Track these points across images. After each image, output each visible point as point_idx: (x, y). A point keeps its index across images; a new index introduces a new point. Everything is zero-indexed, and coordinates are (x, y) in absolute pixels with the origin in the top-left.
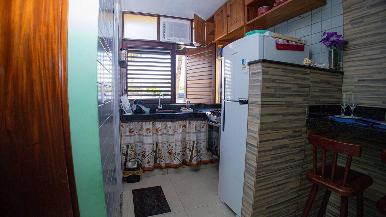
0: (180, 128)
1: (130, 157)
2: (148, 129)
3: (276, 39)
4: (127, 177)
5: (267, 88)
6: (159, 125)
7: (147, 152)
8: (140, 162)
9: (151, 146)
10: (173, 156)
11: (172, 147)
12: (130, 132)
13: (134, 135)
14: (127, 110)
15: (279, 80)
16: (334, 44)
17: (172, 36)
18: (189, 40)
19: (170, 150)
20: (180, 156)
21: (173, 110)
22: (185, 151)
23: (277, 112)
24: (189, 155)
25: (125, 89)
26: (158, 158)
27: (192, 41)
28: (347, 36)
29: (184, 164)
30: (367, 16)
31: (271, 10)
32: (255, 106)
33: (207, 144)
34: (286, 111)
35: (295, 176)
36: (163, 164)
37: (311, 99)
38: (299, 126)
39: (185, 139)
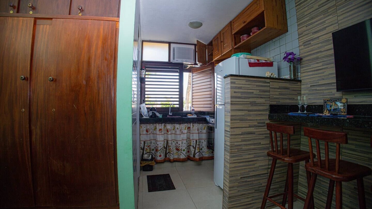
0: (185, 129)
1: (146, 151)
2: (160, 130)
3: (249, 59)
4: (143, 167)
5: (235, 92)
6: (169, 126)
7: (159, 147)
8: (154, 156)
9: (162, 143)
10: (179, 152)
11: (179, 144)
12: (147, 131)
13: (150, 134)
14: (145, 114)
15: (244, 87)
16: (290, 61)
17: (179, 58)
18: (194, 60)
19: (178, 147)
20: (185, 152)
21: (181, 116)
22: (190, 148)
23: (243, 109)
24: (193, 152)
25: (143, 100)
26: (168, 153)
27: (195, 61)
28: (302, 54)
29: (189, 159)
30: (313, 40)
31: (250, 38)
32: (228, 105)
33: (207, 143)
34: (251, 108)
35: (263, 156)
36: (172, 158)
37: (272, 100)
38: (263, 119)
39: (189, 138)
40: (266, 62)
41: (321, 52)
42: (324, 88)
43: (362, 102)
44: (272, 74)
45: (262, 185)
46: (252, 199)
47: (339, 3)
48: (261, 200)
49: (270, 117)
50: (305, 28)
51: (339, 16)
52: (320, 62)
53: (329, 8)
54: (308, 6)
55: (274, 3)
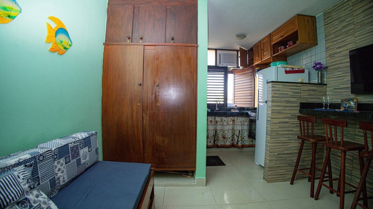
0: (231, 121)
2: (211, 121)
3: (285, 68)
6: (218, 119)
7: (210, 135)
9: (212, 131)
10: (225, 139)
11: (226, 133)
15: (281, 90)
17: (225, 63)
18: (236, 64)
19: (224, 136)
20: (230, 139)
21: (226, 111)
22: (234, 137)
23: (281, 105)
24: (236, 140)
26: (216, 140)
27: (238, 65)
28: (328, 64)
29: (233, 146)
30: (336, 53)
31: (286, 49)
32: (270, 102)
33: (248, 133)
34: (285, 105)
35: (294, 140)
36: (219, 144)
37: (302, 99)
38: (295, 113)
39: (234, 129)
40: (299, 69)
41: (342, 63)
42: (343, 91)
43: (369, 102)
44: (302, 80)
45: (294, 161)
46: (286, 171)
47: (357, 27)
48: (292, 173)
49: (300, 112)
50: (331, 44)
51: (356, 37)
52: (341, 71)
53: (349, 30)
54: (334, 26)
55: (307, 23)
